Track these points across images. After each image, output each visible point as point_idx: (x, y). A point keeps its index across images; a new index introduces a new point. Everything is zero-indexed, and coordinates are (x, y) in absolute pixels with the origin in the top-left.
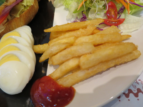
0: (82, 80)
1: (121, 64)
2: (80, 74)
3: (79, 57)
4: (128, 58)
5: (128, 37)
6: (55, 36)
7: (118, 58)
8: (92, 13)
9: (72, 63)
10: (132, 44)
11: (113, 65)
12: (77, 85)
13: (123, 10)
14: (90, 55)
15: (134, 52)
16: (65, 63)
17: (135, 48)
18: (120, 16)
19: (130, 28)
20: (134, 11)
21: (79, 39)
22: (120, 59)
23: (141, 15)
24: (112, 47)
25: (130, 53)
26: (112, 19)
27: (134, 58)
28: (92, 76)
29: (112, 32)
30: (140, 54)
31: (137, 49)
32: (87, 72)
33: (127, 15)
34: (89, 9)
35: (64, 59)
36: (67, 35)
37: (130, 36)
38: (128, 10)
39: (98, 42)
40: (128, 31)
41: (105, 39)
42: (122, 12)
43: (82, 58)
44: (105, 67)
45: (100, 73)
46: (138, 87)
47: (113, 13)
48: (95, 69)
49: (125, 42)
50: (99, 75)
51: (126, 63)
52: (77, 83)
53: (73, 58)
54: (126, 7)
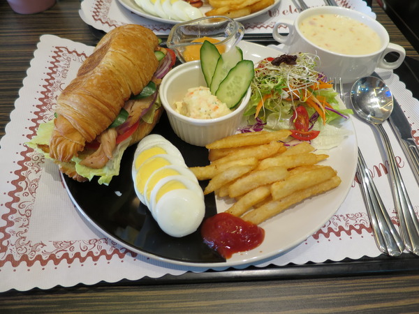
0: (270, 217)
1: (318, 194)
2: (270, 207)
3: (269, 185)
4: (325, 186)
5: (325, 157)
6: (219, 154)
7: (314, 186)
8: (271, 119)
9: (259, 194)
10: (330, 168)
11: (309, 195)
12: (263, 223)
13: (316, 117)
14: (283, 182)
15: (333, 178)
16: (248, 194)
17: (335, 174)
18: (312, 126)
19: (326, 143)
20: (331, 118)
21: (265, 161)
22: (317, 188)
23: (341, 124)
24: (307, 173)
25: (329, 180)
26: (303, 130)
27: (333, 186)
28: (283, 211)
29: (304, 150)
30: (340, 181)
31: (336, 174)
32: (278, 203)
33: (322, 124)
34: (268, 112)
35: (247, 189)
36: (242, 153)
37: (327, 156)
38: (323, 118)
39: (290, 166)
40: (324, 148)
41: (297, 162)
42: (316, 120)
43: (274, 187)
44: (300, 198)
45: (292, 206)
46: (340, 224)
47: (303, 122)
48: (288, 200)
49: (321, 164)
50: (291, 210)
51: (324, 192)
52: (264, 220)
53: (260, 186)
54: (321, 115)
